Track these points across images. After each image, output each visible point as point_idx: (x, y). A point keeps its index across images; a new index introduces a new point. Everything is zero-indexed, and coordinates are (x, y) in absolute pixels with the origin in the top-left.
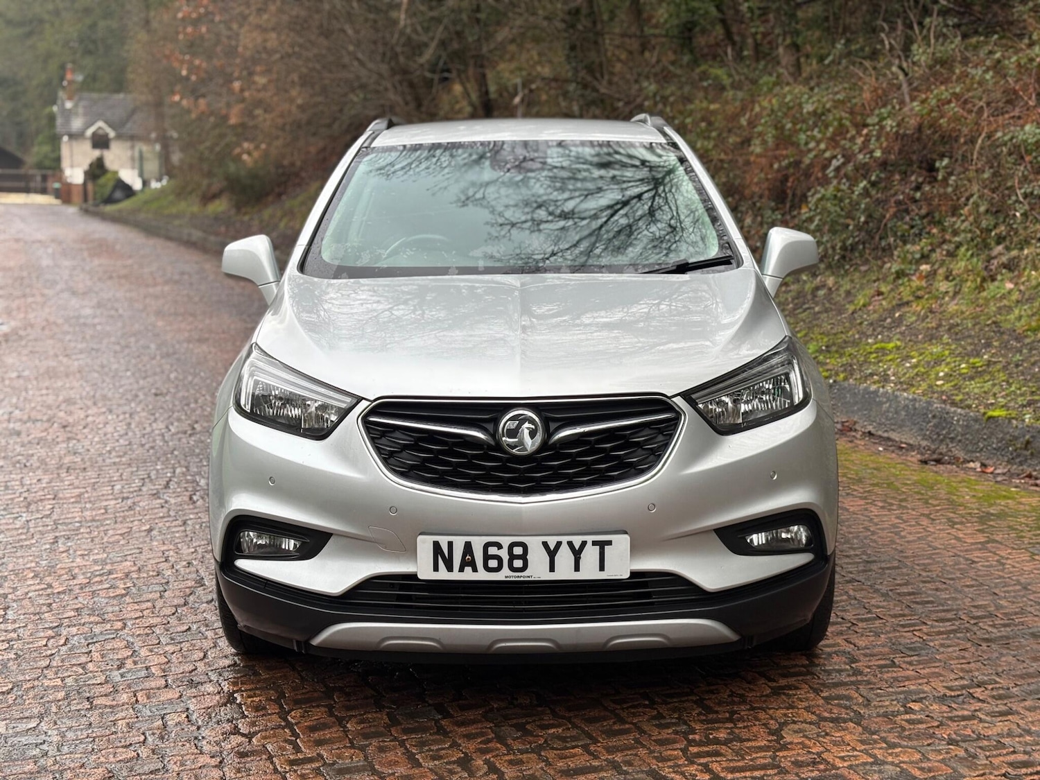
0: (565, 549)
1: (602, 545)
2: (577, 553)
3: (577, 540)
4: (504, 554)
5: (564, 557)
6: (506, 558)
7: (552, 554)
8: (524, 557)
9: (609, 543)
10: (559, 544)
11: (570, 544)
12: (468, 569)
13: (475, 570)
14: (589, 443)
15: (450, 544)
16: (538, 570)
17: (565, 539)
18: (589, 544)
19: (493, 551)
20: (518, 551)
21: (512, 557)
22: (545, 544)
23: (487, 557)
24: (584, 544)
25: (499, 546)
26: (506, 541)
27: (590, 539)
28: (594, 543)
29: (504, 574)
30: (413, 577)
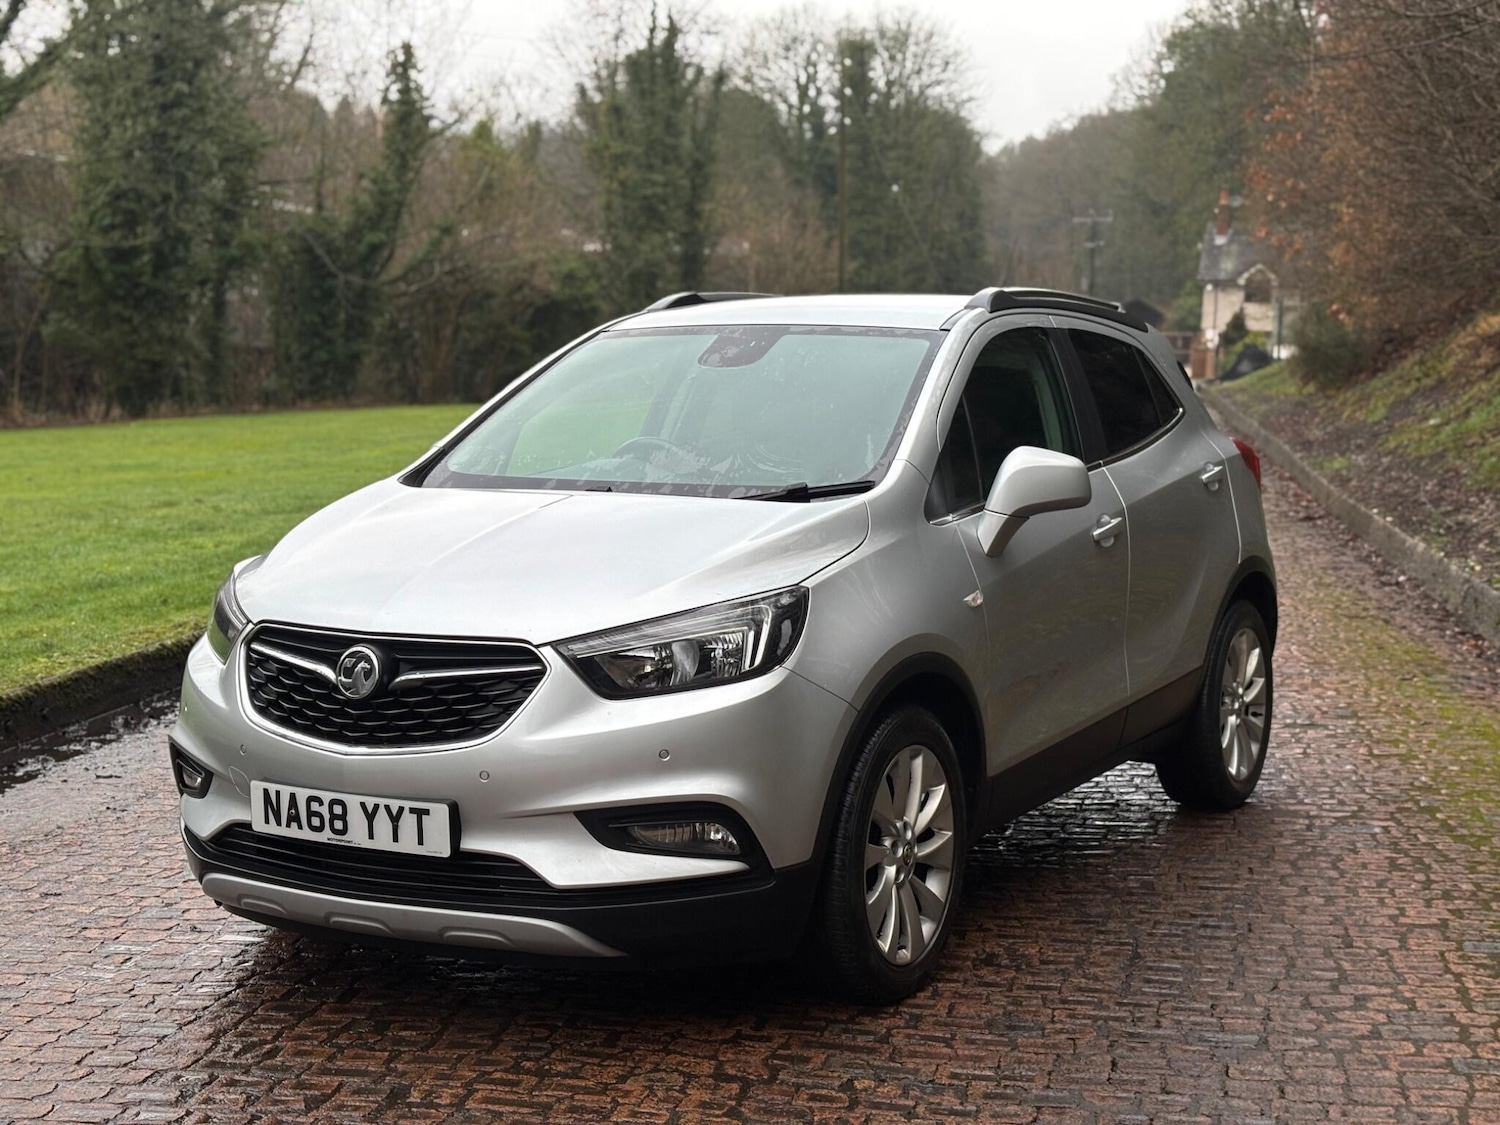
0: (382, 814)
1: (420, 813)
2: (395, 819)
3: (395, 805)
4: (324, 811)
5: (382, 822)
6: (327, 817)
7: (370, 817)
8: (343, 817)
9: (427, 812)
10: (376, 807)
11: (387, 808)
12: (294, 825)
13: (300, 827)
14: (430, 692)
15: (278, 793)
16: (357, 836)
17: (382, 802)
18: (406, 811)
19: (315, 806)
20: (338, 810)
21: (333, 817)
22: (363, 805)
23: (311, 814)
24: (401, 809)
25: (321, 803)
26: (327, 796)
27: (408, 804)
28: (412, 810)
29: (326, 836)
30: (248, 826)
